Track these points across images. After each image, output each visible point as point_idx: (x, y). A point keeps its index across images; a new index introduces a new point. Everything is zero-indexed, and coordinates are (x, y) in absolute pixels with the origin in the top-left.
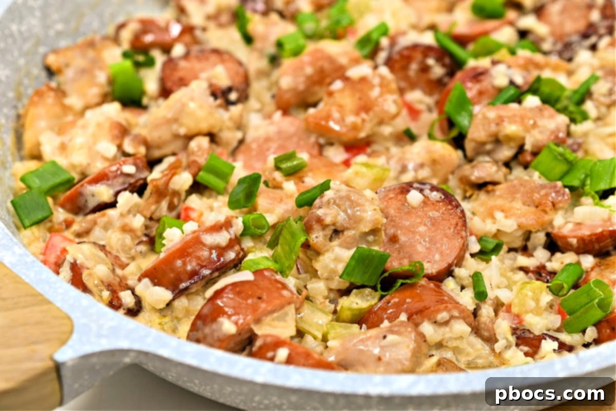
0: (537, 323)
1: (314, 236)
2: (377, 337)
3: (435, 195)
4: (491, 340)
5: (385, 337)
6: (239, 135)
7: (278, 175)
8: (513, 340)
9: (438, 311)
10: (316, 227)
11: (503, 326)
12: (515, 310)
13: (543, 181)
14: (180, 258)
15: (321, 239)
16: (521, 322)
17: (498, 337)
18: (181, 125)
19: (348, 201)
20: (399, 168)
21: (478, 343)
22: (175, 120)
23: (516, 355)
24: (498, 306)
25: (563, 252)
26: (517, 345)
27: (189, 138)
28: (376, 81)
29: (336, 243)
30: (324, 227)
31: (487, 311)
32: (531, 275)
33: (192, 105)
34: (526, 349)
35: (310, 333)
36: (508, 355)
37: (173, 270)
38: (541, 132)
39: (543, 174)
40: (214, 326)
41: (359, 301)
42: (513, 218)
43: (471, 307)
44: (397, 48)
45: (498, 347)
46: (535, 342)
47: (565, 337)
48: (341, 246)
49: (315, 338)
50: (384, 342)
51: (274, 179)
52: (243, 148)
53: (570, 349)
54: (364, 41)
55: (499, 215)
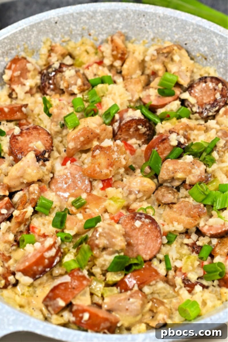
0: (193, 277)
1: (95, 252)
2: (125, 299)
3: (147, 221)
4: (174, 286)
5: (129, 299)
6: (51, 175)
7: (74, 209)
8: (183, 285)
9: (151, 281)
10: (95, 248)
11: (179, 280)
12: (183, 271)
13: (195, 203)
14: (35, 265)
15: (98, 253)
16: (186, 276)
17: (177, 285)
18: (24, 179)
19: (109, 236)
20: (128, 192)
21: (168, 287)
22: (22, 177)
23: (184, 293)
24: (176, 269)
25: (204, 237)
26: (185, 287)
27: (29, 184)
28: (115, 149)
29: (104, 253)
30: (99, 248)
31: (171, 273)
32: (189, 247)
33: (29, 171)
34: (188, 289)
35: (96, 295)
36: (181, 292)
37: (32, 270)
38: (193, 176)
39: (195, 199)
40: (55, 302)
41: (116, 277)
42: (182, 224)
43: (165, 274)
44: (124, 122)
45: (176, 289)
46: (193, 286)
47: (205, 283)
48: (107, 254)
49: (98, 296)
50: (128, 302)
51: (72, 211)
52: (53, 181)
53: (207, 287)
54: (107, 114)
55: (176, 224)
